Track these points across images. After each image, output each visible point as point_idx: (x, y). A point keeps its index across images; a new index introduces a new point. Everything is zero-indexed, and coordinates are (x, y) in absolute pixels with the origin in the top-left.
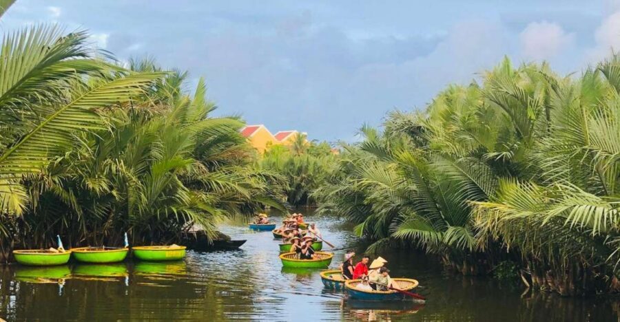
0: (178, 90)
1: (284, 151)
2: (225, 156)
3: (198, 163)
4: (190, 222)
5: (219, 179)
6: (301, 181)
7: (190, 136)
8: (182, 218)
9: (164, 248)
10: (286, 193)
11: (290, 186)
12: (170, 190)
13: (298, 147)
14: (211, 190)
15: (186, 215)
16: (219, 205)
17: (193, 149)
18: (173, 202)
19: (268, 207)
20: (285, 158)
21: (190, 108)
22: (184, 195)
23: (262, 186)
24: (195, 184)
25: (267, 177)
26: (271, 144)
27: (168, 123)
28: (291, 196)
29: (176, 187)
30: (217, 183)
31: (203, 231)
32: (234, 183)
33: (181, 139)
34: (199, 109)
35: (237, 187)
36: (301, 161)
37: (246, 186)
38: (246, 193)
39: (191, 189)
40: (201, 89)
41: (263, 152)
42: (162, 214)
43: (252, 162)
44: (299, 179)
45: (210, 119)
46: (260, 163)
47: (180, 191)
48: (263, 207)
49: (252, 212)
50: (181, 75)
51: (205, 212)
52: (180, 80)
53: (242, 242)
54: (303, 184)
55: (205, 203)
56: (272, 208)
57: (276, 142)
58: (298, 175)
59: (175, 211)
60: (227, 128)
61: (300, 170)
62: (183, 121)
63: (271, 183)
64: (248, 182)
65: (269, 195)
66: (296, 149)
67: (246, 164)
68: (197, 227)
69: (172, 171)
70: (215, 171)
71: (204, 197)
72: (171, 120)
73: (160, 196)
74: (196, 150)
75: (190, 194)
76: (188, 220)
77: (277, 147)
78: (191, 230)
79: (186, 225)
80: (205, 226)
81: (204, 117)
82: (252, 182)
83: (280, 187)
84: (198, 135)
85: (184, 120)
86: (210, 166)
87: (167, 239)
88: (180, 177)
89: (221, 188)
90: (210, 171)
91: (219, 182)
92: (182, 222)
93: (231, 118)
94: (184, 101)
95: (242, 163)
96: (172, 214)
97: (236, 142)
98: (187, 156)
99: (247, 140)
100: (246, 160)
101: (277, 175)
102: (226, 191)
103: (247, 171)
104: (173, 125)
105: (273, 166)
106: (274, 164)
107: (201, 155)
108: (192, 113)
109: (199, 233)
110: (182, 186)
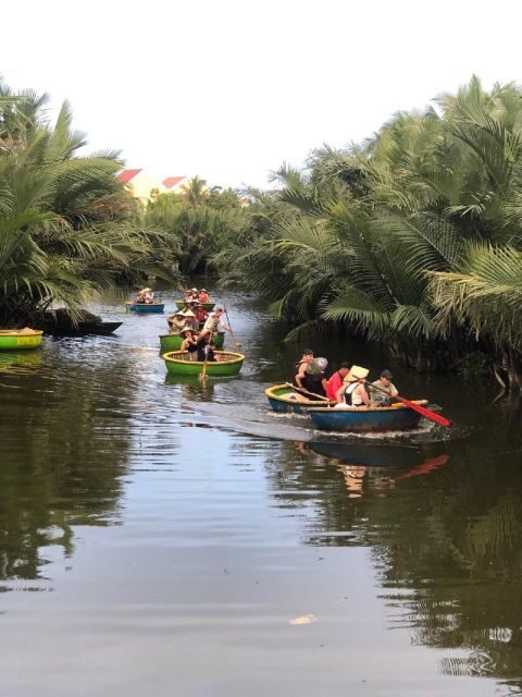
0: (33, 120)
1: (174, 202)
2: (96, 208)
3: (59, 218)
4: (48, 297)
5: (88, 240)
6: (198, 243)
7: (48, 182)
8: (38, 293)
9: (14, 333)
10: (177, 258)
11: (183, 249)
12: (21, 255)
13: (194, 196)
14: (76, 254)
15: (42, 288)
16: (85, 275)
17: (53, 199)
18: (25, 270)
19: (152, 278)
20: (176, 211)
21: (49, 143)
22: (41, 261)
23: (145, 248)
24: (55, 247)
25: (152, 237)
26: (157, 192)
27: (18, 164)
28: (184, 263)
29: (29, 250)
30: (85, 245)
31: (65, 310)
32: (107, 245)
33: (37, 185)
34: (60, 144)
35: (110, 250)
36: (197, 216)
37: (124, 249)
38: (124, 259)
39: (49, 253)
40: (64, 118)
41: (146, 203)
42: (11, 287)
43: (132, 217)
44: (195, 239)
45: (76, 159)
46: (142, 219)
47: (34, 256)
48: (146, 278)
49: (130, 284)
50: (36, 100)
51: (69, 284)
52: (36, 106)
53: (117, 325)
54: (200, 246)
55: (68, 273)
56: (158, 278)
57: (164, 190)
58: (193, 234)
59: (28, 283)
60: (98, 171)
61: (196, 228)
62: (40, 161)
63: (156, 245)
64: (126, 244)
65: (154, 262)
66: (191, 199)
67: (124, 219)
68: (57, 305)
69: (24, 228)
70: (81, 228)
71: (67, 263)
72: (23, 161)
73: (8, 262)
74: (57, 200)
75: (48, 261)
76: (45, 295)
77: (166, 197)
78: (49, 308)
79: (42, 302)
80: (69, 304)
81: (67, 157)
82: (131, 243)
83: (169, 251)
84: (59, 180)
85: (42, 160)
86: (75, 222)
87: (16, 321)
88: (35, 237)
89: (89, 252)
90: (75, 229)
91: (88, 244)
92: (37, 298)
93: (104, 158)
94: (41, 135)
95: (118, 218)
96: (23, 287)
97: (110, 189)
98: (45, 209)
99: (126, 188)
100: (123, 214)
101: (165, 234)
102: (97, 257)
103: (124, 230)
104: (25, 166)
105: (159, 222)
106: (161, 219)
107: (63, 206)
108: (52, 151)
109: (59, 312)
110: (38, 248)
